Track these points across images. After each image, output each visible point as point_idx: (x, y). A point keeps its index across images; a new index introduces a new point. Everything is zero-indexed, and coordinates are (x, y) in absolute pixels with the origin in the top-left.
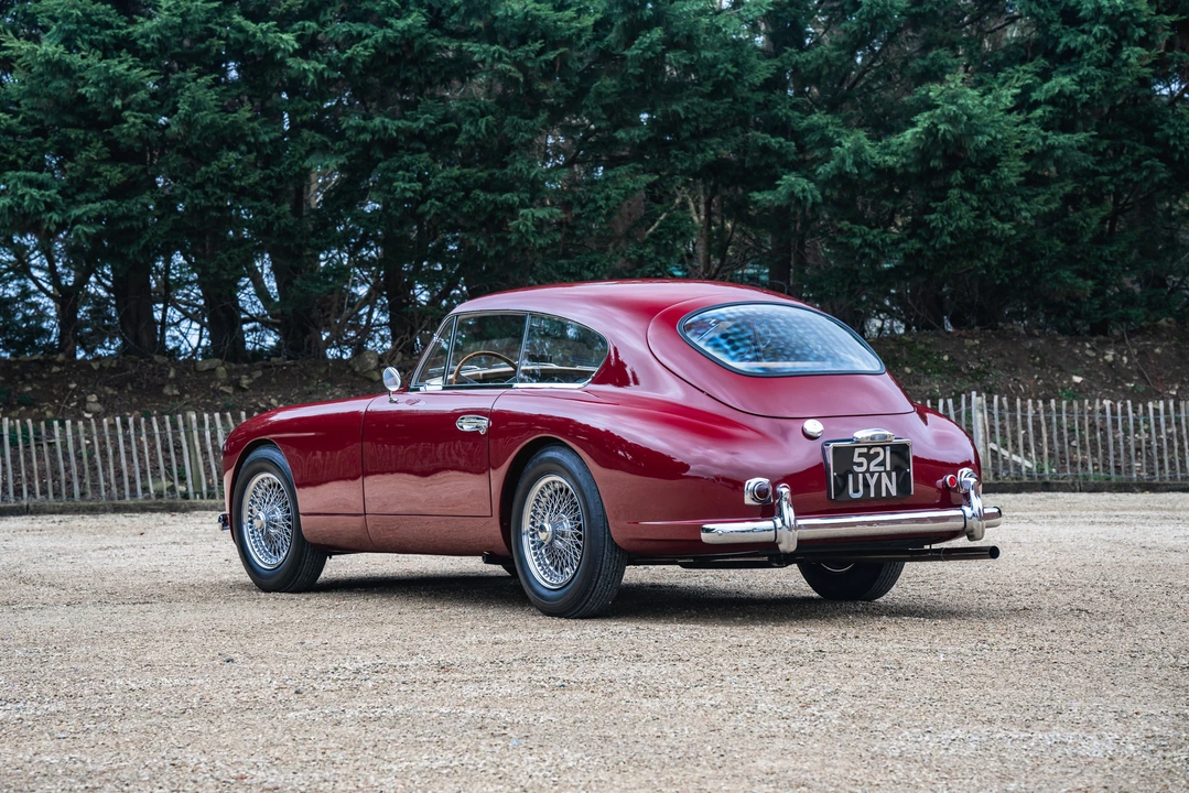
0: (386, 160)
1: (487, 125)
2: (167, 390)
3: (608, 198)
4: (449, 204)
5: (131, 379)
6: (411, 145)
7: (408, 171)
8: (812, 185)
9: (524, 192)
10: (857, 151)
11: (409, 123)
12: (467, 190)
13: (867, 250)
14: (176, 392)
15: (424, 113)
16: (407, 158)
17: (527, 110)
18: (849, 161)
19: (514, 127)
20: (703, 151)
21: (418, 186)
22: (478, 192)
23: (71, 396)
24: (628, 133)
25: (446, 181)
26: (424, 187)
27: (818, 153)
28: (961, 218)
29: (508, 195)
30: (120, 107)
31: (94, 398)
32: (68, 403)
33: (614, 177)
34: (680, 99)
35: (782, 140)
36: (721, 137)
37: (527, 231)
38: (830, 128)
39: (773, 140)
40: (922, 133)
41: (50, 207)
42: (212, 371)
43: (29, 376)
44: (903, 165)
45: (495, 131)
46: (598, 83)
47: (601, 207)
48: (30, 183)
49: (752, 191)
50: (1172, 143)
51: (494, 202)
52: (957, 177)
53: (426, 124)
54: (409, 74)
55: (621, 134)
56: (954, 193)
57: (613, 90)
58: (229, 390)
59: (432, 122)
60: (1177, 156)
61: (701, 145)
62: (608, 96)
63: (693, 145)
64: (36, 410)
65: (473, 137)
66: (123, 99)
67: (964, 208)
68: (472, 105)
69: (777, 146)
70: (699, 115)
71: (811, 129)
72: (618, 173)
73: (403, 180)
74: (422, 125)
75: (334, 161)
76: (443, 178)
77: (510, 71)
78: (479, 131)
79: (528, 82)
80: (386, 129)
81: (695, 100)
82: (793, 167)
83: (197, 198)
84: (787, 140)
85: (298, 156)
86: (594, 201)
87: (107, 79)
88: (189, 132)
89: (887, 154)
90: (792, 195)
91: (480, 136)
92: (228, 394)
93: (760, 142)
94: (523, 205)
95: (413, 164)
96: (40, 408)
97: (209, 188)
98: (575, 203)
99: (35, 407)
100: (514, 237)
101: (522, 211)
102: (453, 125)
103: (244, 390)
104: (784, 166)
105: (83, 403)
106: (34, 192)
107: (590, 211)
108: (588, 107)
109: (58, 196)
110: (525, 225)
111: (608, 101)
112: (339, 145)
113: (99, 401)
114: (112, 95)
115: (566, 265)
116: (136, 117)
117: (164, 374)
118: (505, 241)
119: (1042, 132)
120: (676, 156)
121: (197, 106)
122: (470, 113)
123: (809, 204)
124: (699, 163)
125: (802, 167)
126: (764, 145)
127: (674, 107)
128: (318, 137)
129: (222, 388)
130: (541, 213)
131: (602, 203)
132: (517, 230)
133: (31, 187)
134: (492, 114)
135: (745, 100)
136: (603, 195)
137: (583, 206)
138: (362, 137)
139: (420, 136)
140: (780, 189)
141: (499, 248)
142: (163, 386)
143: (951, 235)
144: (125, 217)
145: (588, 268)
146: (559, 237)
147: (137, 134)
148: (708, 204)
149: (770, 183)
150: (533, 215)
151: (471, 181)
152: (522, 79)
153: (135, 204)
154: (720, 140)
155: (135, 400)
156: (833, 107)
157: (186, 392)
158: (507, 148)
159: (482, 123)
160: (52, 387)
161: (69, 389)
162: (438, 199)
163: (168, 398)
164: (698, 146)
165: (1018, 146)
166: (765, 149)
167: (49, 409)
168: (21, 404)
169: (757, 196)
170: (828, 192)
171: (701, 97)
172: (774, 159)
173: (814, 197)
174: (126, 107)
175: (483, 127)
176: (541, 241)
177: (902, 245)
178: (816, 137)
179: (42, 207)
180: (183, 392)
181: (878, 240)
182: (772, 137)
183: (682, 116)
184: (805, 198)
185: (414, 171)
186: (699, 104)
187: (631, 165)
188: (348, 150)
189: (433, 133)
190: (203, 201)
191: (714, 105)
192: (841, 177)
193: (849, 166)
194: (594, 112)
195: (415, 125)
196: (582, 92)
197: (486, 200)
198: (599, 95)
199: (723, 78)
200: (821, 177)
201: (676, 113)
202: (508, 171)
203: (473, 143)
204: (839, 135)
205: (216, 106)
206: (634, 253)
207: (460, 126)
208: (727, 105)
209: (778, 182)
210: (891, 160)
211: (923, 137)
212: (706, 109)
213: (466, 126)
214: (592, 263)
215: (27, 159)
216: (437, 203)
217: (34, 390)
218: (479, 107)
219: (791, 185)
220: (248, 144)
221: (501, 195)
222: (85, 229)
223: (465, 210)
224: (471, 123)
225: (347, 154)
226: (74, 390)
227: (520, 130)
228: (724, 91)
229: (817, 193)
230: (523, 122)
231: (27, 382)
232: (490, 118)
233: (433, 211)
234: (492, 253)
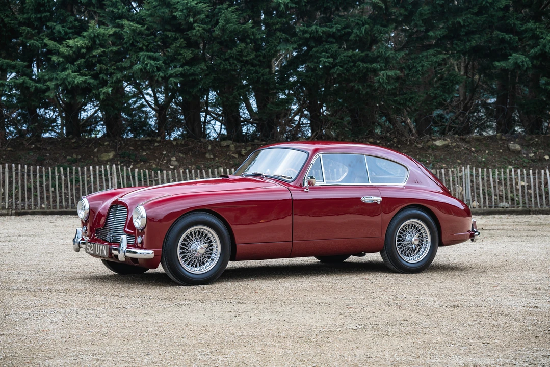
0: (316, 47)
1: (365, 30)
2: (207, 156)
3: (423, 66)
4: (346, 69)
5: (190, 150)
6: (328, 40)
7: (327, 52)
8: (527, 59)
9: (382, 63)
11: (328, 29)
12: (354, 62)
14: (212, 156)
15: (336, 24)
16: (327, 46)
17: (385, 23)
18: (548, 47)
19: (378, 31)
20: (469, 41)
21: (331, 60)
22: (359, 63)
23: (164, 158)
24: (434, 33)
25: (345, 58)
26: (334, 60)
27: (530, 42)
29: (374, 65)
30: (192, 22)
31: (174, 159)
32: (162, 161)
33: (426, 55)
34: (461, 16)
35: (512, 36)
36: (480, 34)
37: (383, 82)
38: (538, 30)
39: (507, 36)
41: (159, 69)
42: (228, 146)
43: (144, 147)
45: (369, 33)
46: (421, 8)
47: (419, 70)
48: (150, 57)
49: (494, 61)
51: (367, 68)
53: (336, 29)
54: (329, 4)
55: (431, 33)
57: (428, 12)
58: (236, 156)
59: (339, 28)
61: (470, 39)
62: (425, 15)
63: (465, 38)
64: (148, 164)
65: (358, 36)
66: (193, 18)
68: (358, 20)
69: (509, 39)
70: (470, 24)
71: (526, 31)
72: (429, 53)
73: (324, 57)
74: (335, 30)
75: (291, 46)
76: (344, 56)
77: (378, 3)
78: (361, 33)
79: (387, 8)
80: (317, 31)
81: (469, 16)
82: (516, 50)
83: (226, 65)
84: (513, 36)
85: (273, 45)
86: (416, 67)
87: (187, 8)
88: (223, 34)
90: (516, 63)
91: (362, 35)
92: (235, 158)
93: (500, 37)
94: (381, 69)
95: (330, 49)
96: (150, 163)
97: (231, 61)
98: (406, 68)
99: (148, 162)
100: (377, 85)
101: (381, 72)
102: (349, 30)
103: (243, 156)
104: (511, 49)
105: (169, 161)
106: (152, 62)
107: (414, 72)
108: (414, 20)
109: (163, 64)
110: (382, 79)
111: (425, 17)
112: (294, 39)
113: (177, 160)
114: (188, 16)
115: (399, 100)
116: (199, 27)
117: (206, 148)
118: (370, 86)
120: (456, 44)
121: (228, 21)
122: (358, 24)
123: (525, 68)
124: (468, 47)
126: (502, 38)
127: (458, 20)
128: (284, 35)
129: (233, 155)
130: (391, 73)
131: (420, 69)
132: (379, 81)
133: (150, 60)
134: (368, 24)
135: (492, 16)
136: (420, 64)
137: (410, 70)
138: (305, 35)
139: (333, 35)
140: (510, 60)
141: (368, 90)
142: (206, 153)
144: (193, 74)
145: (409, 101)
146: (397, 85)
147: (199, 35)
148: (466, 67)
149: (505, 57)
150: (387, 74)
151: (357, 57)
152: (384, 7)
153: (197, 68)
154: (479, 36)
155: (193, 160)
156: (537, 19)
157: (216, 156)
158: (375, 41)
159: (363, 29)
160: (155, 153)
161: (163, 154)
162: (341, 67)
163: (208, 159)
164: (468, 39)
166: (502, 41)
167: (154, 163)
168: (141, 161)
169: (497, 64)
170: (535, 62)
171: (472, 14)
172: (506, 46)
173: (527, 64)
174: (195, 22)
175: (364, 30)
176: (389, 87)
178: (529, 35)
179: (155, 70)
180: (215, 157)
182: (506, 34)
183: (462, 24)
184: (523, 65)
185: (329, 53)
186: (471, 18)
187: (435, 49)
188: (298, 41)
189: (339, 34)
190: (229, 67)
191: (478, 18)
192: (543, 55)
193: (547, 49)
194: (418, 23)
195: (331, 30)
196: (411, 13)
197: (363, 67)
198: (421, 14)
199: (485, 4)
200: (532, 55)
201: (459, 23)
202: (375, 53)
203: (358, 39)
204: (542, 33)
205: (236, 21)
206: (432, 93)
207: (352, 30)
208: (485, 19)
209: (509, 57)
212: (474, 21)
213: (355, 31)
214: (411, 98)
215: (147, 47)
216: (340, 68)
217: (147, 154)
218: (362, 21)
219: (516, 59)
220: (251, 39)
221: (371, 64)
222: (175, 80)
223: (353, 72)
224: (357, 29)
225: (298, 43)
226: (165, 155)
227: (381, 33)
228: (484, 12)
229: (529, 63)
230: (383, 29)
231: (144, 150)
232: (367, 26)
233: (338, 72)
234: (364, 92)
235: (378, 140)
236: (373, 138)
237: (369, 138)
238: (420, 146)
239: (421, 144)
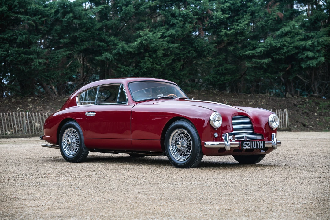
1: (25, 37)
3: (58, 57)
4: (15, 58)
6: (4, 42)
7: (3, 49)
8: (111, 55)
9: (35, 55)
10: (123, 47)
11: (3, 36)
12: (20, 54)
13: (125, 72)
15: (7, 33)
16: (2, 45)
17: (36, 34)
18: (121, 50)
19: (33, 38)
20: (83, 45)
21: (6, 53)
22: (23, 55)
24: (63, 40)
25: (14, 52)
26: (7, 53)
27: (113, 47)
28: (148, 65)
29: (31, 56)
33: (60, 52)
34: (77, 32)
35: (103, 43)
36: (88, 42)
37: (37, 65)
38: (116, 41)
39: (101, 44)
40: (139, 43)
44: (134, 51)
45: (28, 39)
46: (56, 27)
47: (56, 60)
49: (96, 56)
50: (197, 47)
51: (27, 58)
52: (147, 54)
53: (8, 36)
54: (3, 23)
55: (61, 41)
56: (146, 58)
57: (60, 29)
59: (10, 36)
60: (198, 50)
61: (83, 44)
62: (58, 31)
63: (80, 44)
65: (21, 40)
67: (149, 62)
68: (21, 32)
69: (102, 45)
70: (82, 36)
71: (110, 41)
72: (61, 51)
74: (7, 36)
76: (13, 51)
77: (32, 23)
78: (23, 39)
79: (37, 26)
81: (81, 32)
82: (106, 50)
84: (104, 43)
86: (54, 58)
89: (130, 48)
90: (106, 58)
91: (23, 40)
93: (98, 44)
94: (35, 58)
95: (5, 47)
98: (49, 58)
100: (33, 67)
101: (35, 60)
102: (16, 37)
104: (103, 50)
107: (53, 61)
108: (53, 33)
110: (36, 64)
111: (58, 32)
115: (47, 74)
118: (30, 68)
119: (167, 44)
120: (76, 47)
122: (20, 34)
123: (110, 60)
124: (82, 49)
125: (109, 50)
126: (99, 45)
127: (76, 34)
130: (40, 61)
131: (57, 58)
132: (34, 65)
134: (27, 34)
135: (94, 33)
136: (57, 56)
137: (51, 59)
139: (6, 39)
140: (103, 56)
141: (29, 70)
143: (146, 69)
145: (53, 75)
146: (45, 67)
148: (83, 59)
149: (101, 54)
150: (38, 61)
151: (21, 52)
152: (35, 25)
154: (88, 43)
156: (116, 35)
158: (31, 43)
159: (24, 37)
162: (11, 56)
164: (82, 44)
165: (161, 47)
166: (99, 46)
169: (97, 58)
170: (115, 57)
171: (83, 32)
172: (101, 48)
173: (112, 58)
175: (24, 38)
176: (40, 68)
177: (134, 71)
178: (112, 43)
181: (128, 70)
182: (101, 43)
183: (78, 36)
184: (110, 59)
185: (4, 49)
186: (82, 34)
187: (64, 49)
189: (10, 39)
191: (86, 34)
192: (118, 54)
193: (120, 51)
194: (55, 35)
195: (5, 36)
196: (51, 29)
197: (25, 57)
198: (56, 30)
199: (89, 27)
200: (113, 53)
201: (76, 36)
202: (31, 49)
203: (21, 42)
204: (118, 43)
206: (65, 72)
207: (17, 37)
208: (89, 34)
209: (103, 54)
210: (131, 50)
211: (139, 44)
212: (84, 35)
213: (19, 37)
214: (54, 74)
216: (11, 57)
218: (23, 32)
219: (106, 55)
221: (29, 56)
223: (19, 59)
224: (21, 37)
227: (34, 39)
228: (89, 30)
229: (112, 57)
230: (35, 37)
232: (26, 35)
233: (10, 60)
234: (26, 71)
235: (36, 97)
236: (34, 97)
237: (31, 96)
238: (59, 101)
239: (60, 100)
